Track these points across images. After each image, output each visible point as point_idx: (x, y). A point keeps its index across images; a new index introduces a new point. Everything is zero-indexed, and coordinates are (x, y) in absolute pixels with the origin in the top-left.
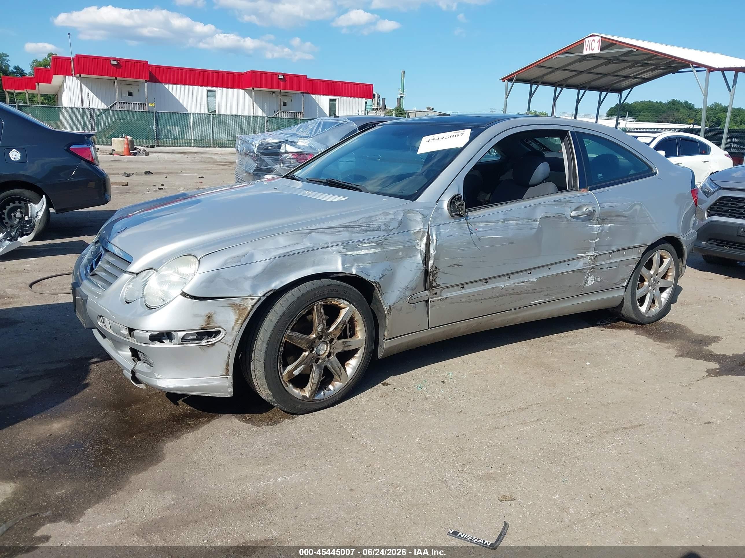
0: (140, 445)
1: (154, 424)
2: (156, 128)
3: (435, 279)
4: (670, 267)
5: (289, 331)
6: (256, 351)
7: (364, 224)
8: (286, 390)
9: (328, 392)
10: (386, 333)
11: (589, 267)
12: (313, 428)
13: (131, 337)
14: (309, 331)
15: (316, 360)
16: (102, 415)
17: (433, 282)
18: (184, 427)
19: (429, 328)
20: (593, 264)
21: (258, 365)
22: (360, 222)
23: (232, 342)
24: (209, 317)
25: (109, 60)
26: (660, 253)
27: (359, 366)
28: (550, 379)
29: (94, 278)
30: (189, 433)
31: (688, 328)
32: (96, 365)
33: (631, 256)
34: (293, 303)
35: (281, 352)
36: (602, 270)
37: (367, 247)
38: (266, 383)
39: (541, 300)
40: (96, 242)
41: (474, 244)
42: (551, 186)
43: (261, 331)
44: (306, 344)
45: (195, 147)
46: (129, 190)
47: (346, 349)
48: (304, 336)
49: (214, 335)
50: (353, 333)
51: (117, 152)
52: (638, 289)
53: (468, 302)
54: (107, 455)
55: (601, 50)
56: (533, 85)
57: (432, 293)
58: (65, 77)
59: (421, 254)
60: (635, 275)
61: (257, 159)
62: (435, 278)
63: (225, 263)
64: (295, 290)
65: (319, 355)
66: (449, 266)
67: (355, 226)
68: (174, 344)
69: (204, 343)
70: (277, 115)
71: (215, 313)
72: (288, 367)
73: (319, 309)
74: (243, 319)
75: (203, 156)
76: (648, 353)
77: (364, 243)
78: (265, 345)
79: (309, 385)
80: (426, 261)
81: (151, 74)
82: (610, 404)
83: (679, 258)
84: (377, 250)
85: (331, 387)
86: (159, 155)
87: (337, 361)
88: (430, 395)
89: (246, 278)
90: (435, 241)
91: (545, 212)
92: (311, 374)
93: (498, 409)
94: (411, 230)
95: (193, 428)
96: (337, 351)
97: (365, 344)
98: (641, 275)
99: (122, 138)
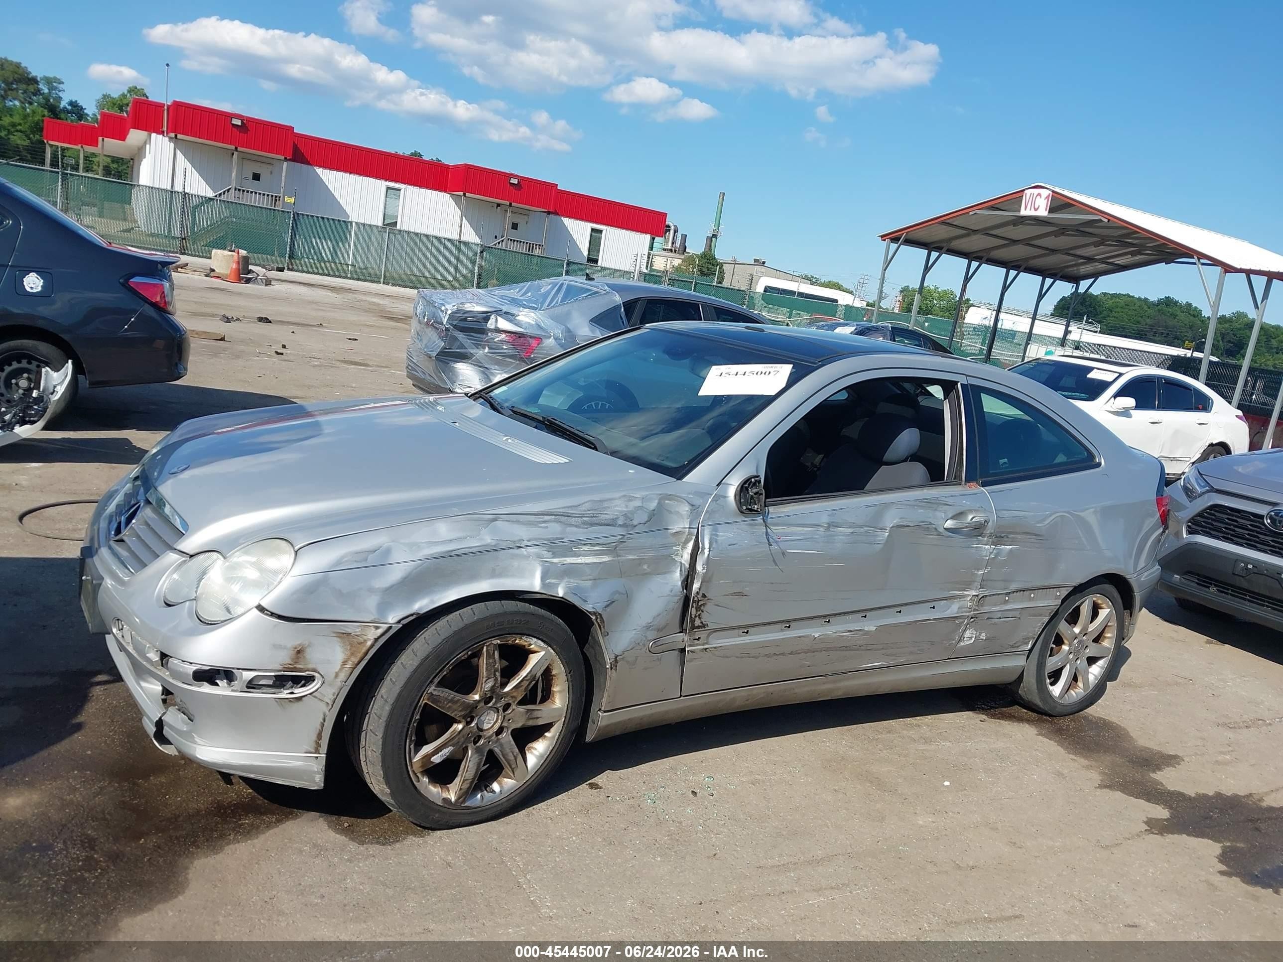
0: (148, 858)
1: (181, 818)
2: (291, 239)
3: (699, 615)
4: (1109, 624)
5: (433, 687)
6: (371, 715)
7: (589, 512)
8: (415, 788)
9: (491, 794)
10: (604, 700)
11: (968, 614)
12: (453, 860)
13: (162, 666)
14: (469, 689)
15: (475, 739)
16: (95, 789)
17: (697, 619)
18: (234, 830)
19: (681, 696)
20: (975, 610)
21: (372, 740)
22: (584, 507)
23: (333, 698)
24: (299, 652)
25: (229, 116)
26: (1095, 599)
27: (550, 753)
28: (878, 806)
29: (120, 547)
30: (239, 842)
31: (1128, 732)
32: (102, 688)
33: (1043, 602)
34: (447, 640)
35: (414, 723)
36: (990, 622)
37: (589, 552)
38: (382, 772)
39: (880, 663)
40: (136, 478)
41: (774, 561)
42: (919, 470)
43: (385, 683)
44: (461, 711)
45: (353, 279)
46: (225, 349)
47: (531, 723)
48: (458, 696)
49: (303, 682)
50: (547, 695)
51: (219, 273)
52: (1050, 656)
53: (753, 657)
54: (89, 871)
55: (1049, 212)
56: (932, 252)
57: (692, 638)
58: (151, 135)
59: (681, 570)
60: (1046, 634)
61: (446, 334)
62: (701, 612)
63: (339, 562)
64: (453, 617)
65: (482, 730)
66: (727, 594)
67: (574, 515)
68: (233, 691)
69: (284, 694)
70: (499, 243)
71: (309, 646)
72: (425, 747)
73: (491, 652)
74: (356, 660)
75: (364, 298)
76: (1053, 773)
77: (585, 544)
78: (388, 708)
79: (457, 780)
80: (687, 583)
81: (296, 147)
82: (973, 867)
83: (1124, 610)
84: (605, 559)
85: (496, 786)
86: (289, 287)
87: (513, 742)
88: (667, 817)
89: (371, 590)
90: (706, 551)
91: (901, 518)
92: (463, 763)
93: (779, 857)
94: (667, 529)
95: (248, 833)
96: (514, 726)
97: (565, 717)
98: (1057, 633)
99: (230, 251)
